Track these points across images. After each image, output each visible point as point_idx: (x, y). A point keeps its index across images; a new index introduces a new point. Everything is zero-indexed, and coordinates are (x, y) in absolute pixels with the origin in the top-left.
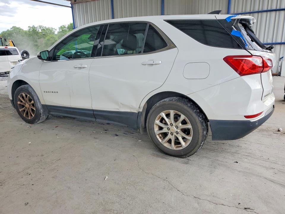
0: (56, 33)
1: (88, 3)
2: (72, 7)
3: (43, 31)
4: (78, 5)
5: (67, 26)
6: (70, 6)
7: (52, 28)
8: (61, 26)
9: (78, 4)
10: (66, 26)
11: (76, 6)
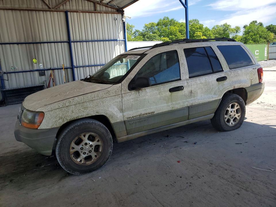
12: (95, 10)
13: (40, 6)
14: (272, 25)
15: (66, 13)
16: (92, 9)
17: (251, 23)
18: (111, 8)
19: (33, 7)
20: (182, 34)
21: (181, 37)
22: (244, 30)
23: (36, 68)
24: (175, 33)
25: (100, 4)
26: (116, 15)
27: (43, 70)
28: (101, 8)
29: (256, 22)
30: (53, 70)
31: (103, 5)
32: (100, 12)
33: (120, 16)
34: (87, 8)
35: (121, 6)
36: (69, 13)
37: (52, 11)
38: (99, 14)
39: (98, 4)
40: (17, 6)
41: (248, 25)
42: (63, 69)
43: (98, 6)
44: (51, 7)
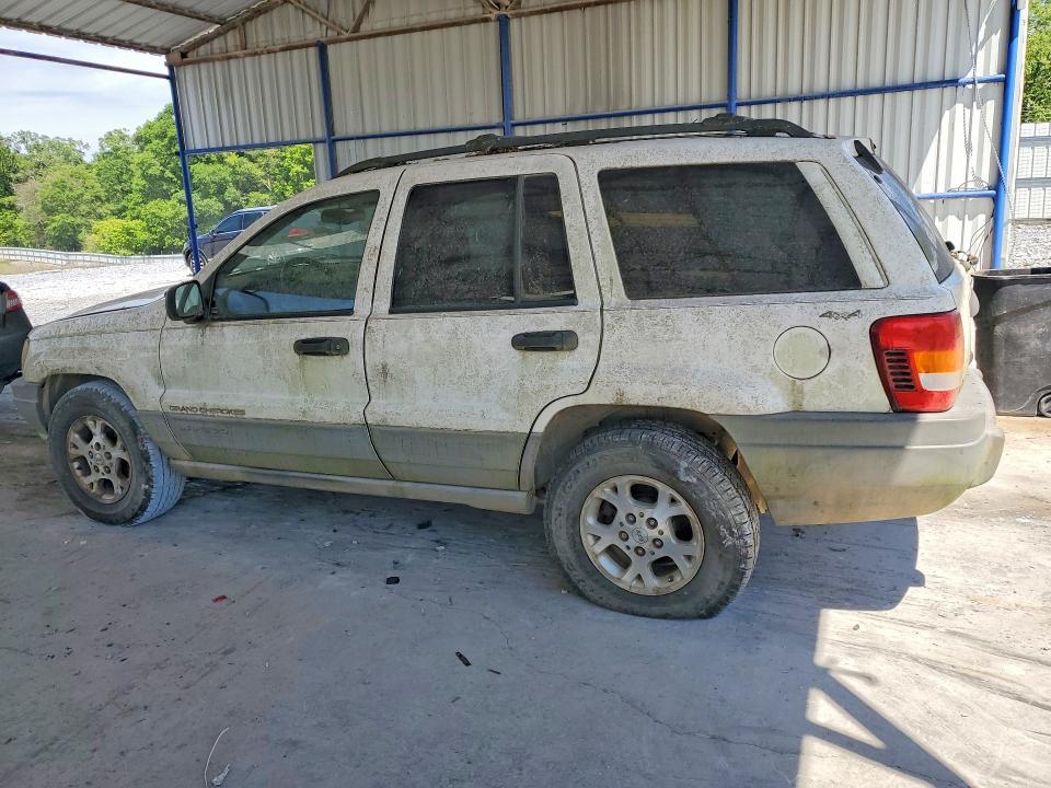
0: (88, 159)
1: (232, 62)
2: (172, 78)
3: (35, 152)
4: (194, 72)
5: (132, 133)
6: (166, 71)
7: (70, 140)
8: (110, 133)
9: (196, 66)
10: (127, 133)
11: (188, 75)
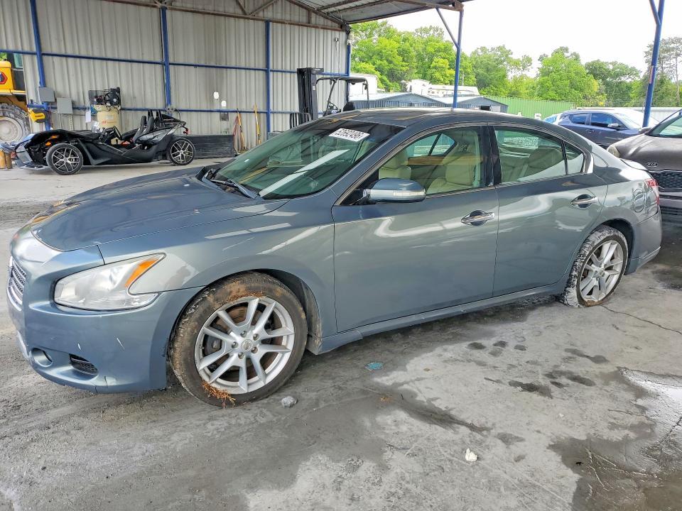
12: (309, 23)
13: (232, 8)
14: (598, 60)
15: (267, 23)
16: (304, 20)
17: (556, 52)
18: (331, 20)
19: (221, 10)
20: (403, 60)
21: (402, 66)
22: (540, 66)
23: (216, 107)
24: (389, 55)
25: (316, 13)
26: (337, 33)
27: (225, 112)
28: (318, 19)
29: (566, 50)
30: (240, 112)
31: (320, 15)
32: (316, 27)
33: (343, 34)
34: (296, 19)
35: (347, 19)
36: (271, 23)
37: (248, 19)
38: (313, 29)
39: (314, 12)
40: (200, 7)
41: (550, 56)
42: (254, 112)
43: (313, 15)
44: (246, 10)
